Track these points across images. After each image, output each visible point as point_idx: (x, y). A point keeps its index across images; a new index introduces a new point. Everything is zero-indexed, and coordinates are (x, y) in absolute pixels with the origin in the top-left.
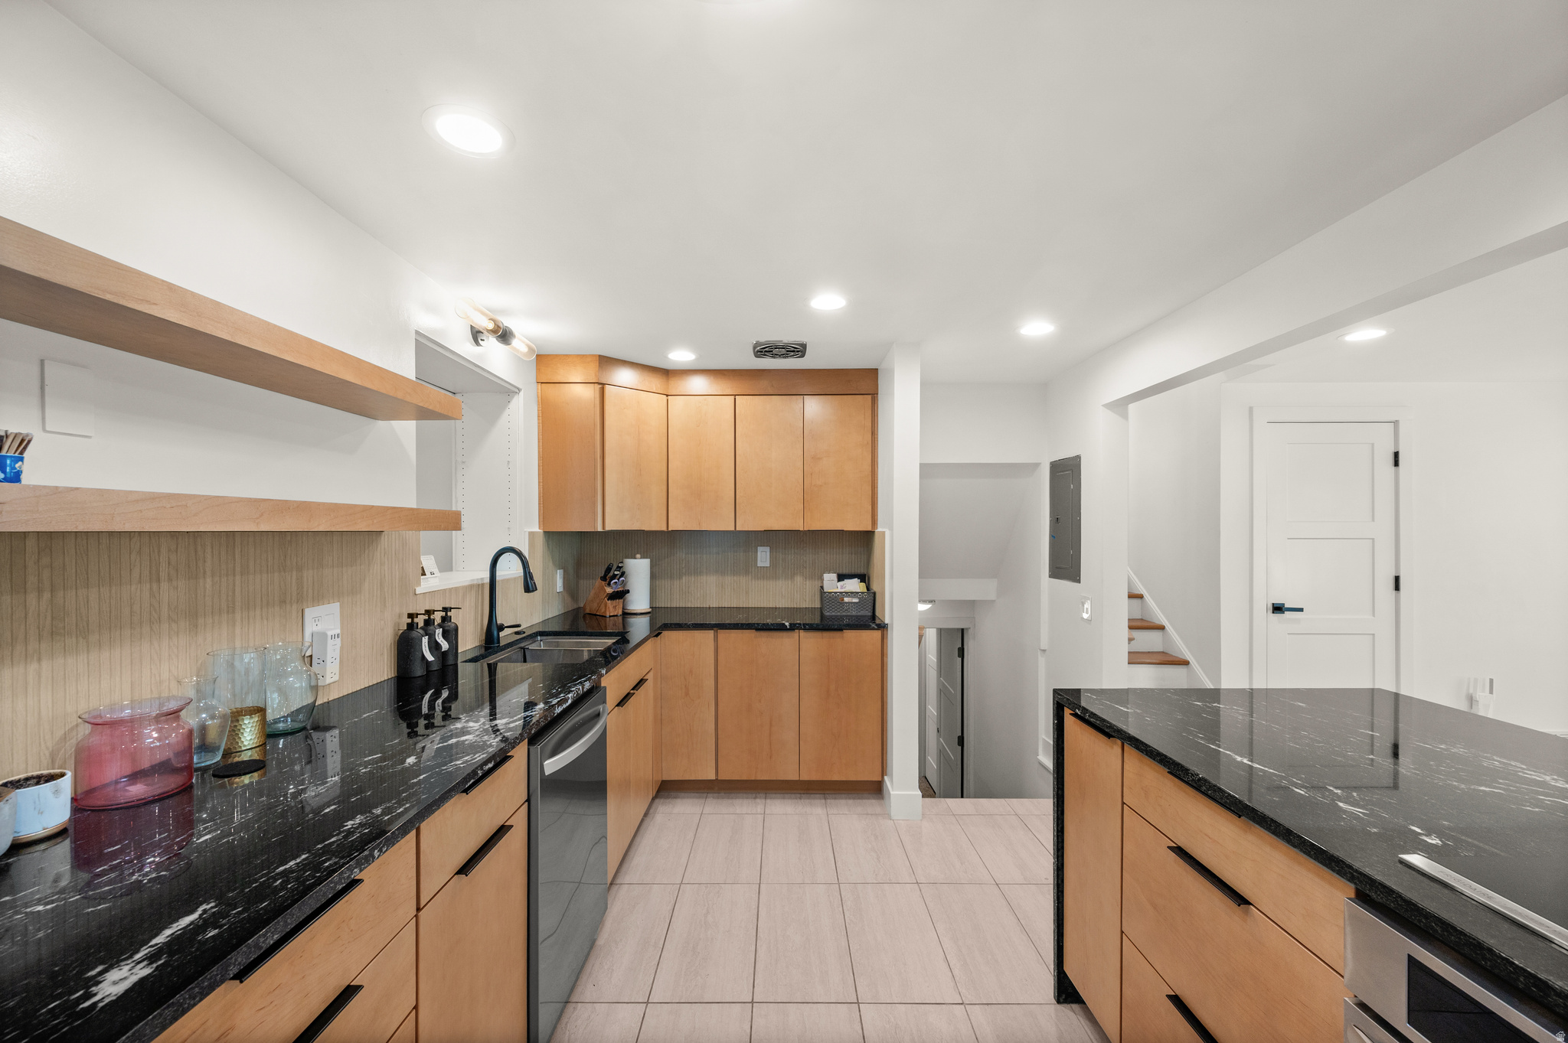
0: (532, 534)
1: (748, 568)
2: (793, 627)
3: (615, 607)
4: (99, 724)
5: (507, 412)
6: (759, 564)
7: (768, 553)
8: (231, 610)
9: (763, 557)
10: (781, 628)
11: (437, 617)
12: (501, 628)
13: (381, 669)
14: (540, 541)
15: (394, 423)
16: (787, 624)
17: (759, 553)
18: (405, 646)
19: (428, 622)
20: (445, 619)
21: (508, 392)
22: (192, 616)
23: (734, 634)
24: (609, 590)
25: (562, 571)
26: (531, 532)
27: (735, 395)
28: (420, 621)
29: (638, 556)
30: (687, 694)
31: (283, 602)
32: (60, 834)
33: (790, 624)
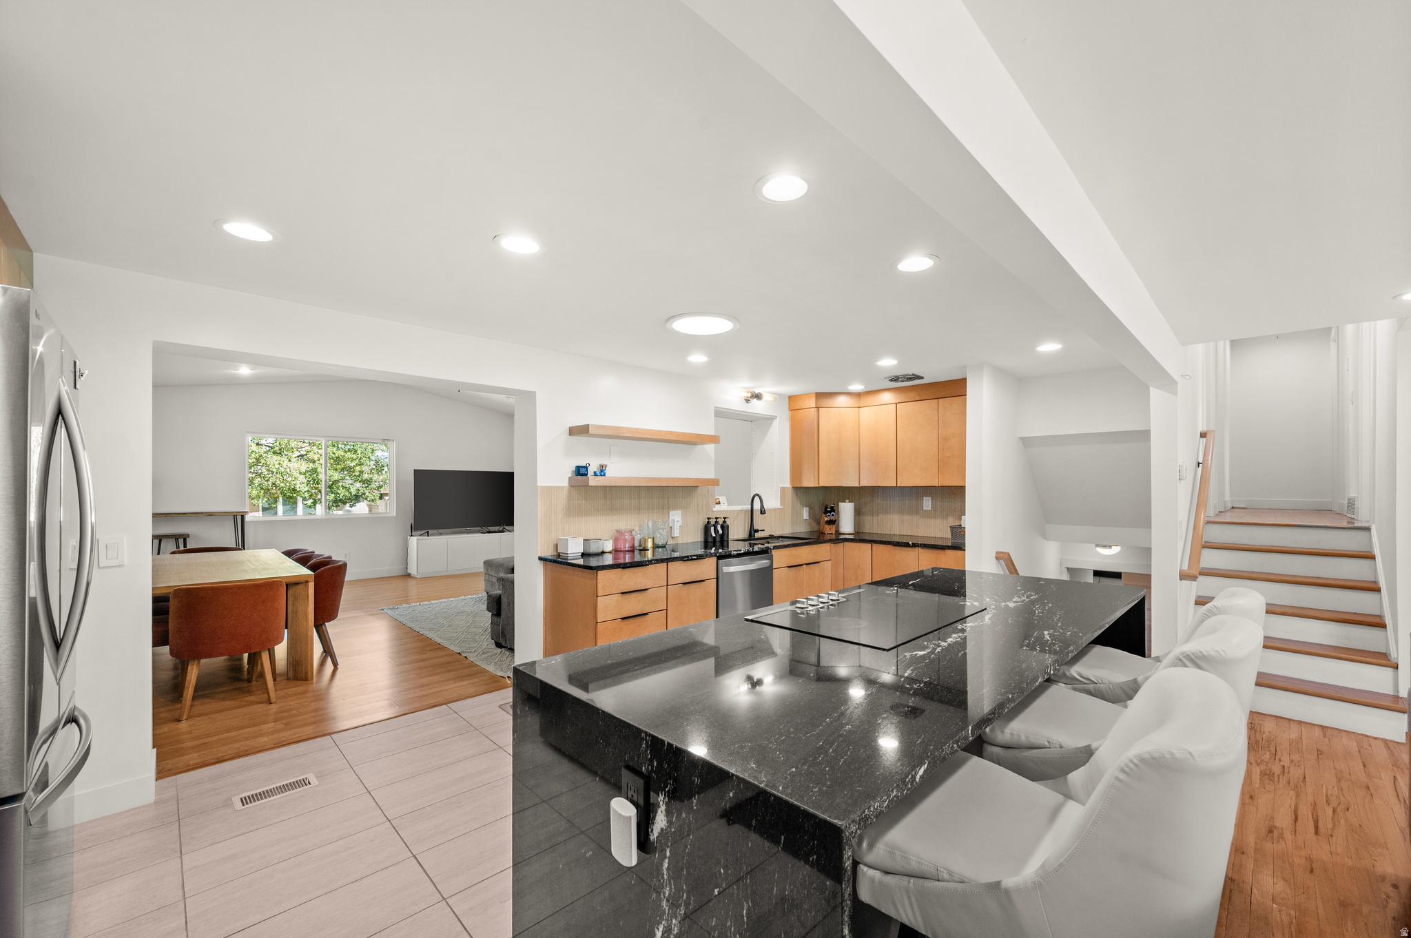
0: (783, 490)
1: (918, 510)
2: (915, 545)
3: (830, 529)
4: (618, 531)
5: (771, 428)
6: (925, 508)
7: (930, 501)
8: (648, 509)
9: (927, 503)
10: (906, 545)
11: (721, 521)
12: (757, 531)
13: (699, 537)
14: (790, 494)
15: (704, 446)
16: (910, 543)
17: (924, 501)
18: (706, 529)
19: (716, 522)
20: (724, 522)
21: (770, 419)
22: (638, 509)
23: (882, 547)
24: (826, 519)
25: (807, 509)
26: (784, 488)
27: (896, 404)
28: (713, 521)
29: (847, 501)
30: (857, 579)
31: (663, 508)
32: (610, 552)
33: (912, 543)
